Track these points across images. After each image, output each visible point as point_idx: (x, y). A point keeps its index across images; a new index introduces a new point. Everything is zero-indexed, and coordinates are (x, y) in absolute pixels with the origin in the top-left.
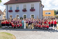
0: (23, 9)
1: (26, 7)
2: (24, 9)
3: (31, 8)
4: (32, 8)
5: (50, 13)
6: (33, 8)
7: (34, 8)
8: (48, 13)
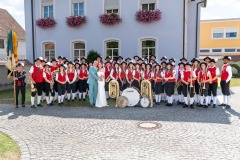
0: (103, 12)
1: (118, 3)
2: (109, 11)
3: (139, 8)
4: (145, 6)
5: (233, 35)
6: (152, 6)
7: (157, 7)
8: (226, 30)
